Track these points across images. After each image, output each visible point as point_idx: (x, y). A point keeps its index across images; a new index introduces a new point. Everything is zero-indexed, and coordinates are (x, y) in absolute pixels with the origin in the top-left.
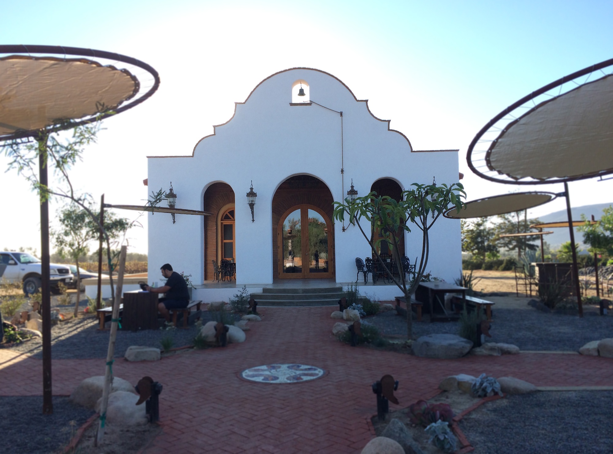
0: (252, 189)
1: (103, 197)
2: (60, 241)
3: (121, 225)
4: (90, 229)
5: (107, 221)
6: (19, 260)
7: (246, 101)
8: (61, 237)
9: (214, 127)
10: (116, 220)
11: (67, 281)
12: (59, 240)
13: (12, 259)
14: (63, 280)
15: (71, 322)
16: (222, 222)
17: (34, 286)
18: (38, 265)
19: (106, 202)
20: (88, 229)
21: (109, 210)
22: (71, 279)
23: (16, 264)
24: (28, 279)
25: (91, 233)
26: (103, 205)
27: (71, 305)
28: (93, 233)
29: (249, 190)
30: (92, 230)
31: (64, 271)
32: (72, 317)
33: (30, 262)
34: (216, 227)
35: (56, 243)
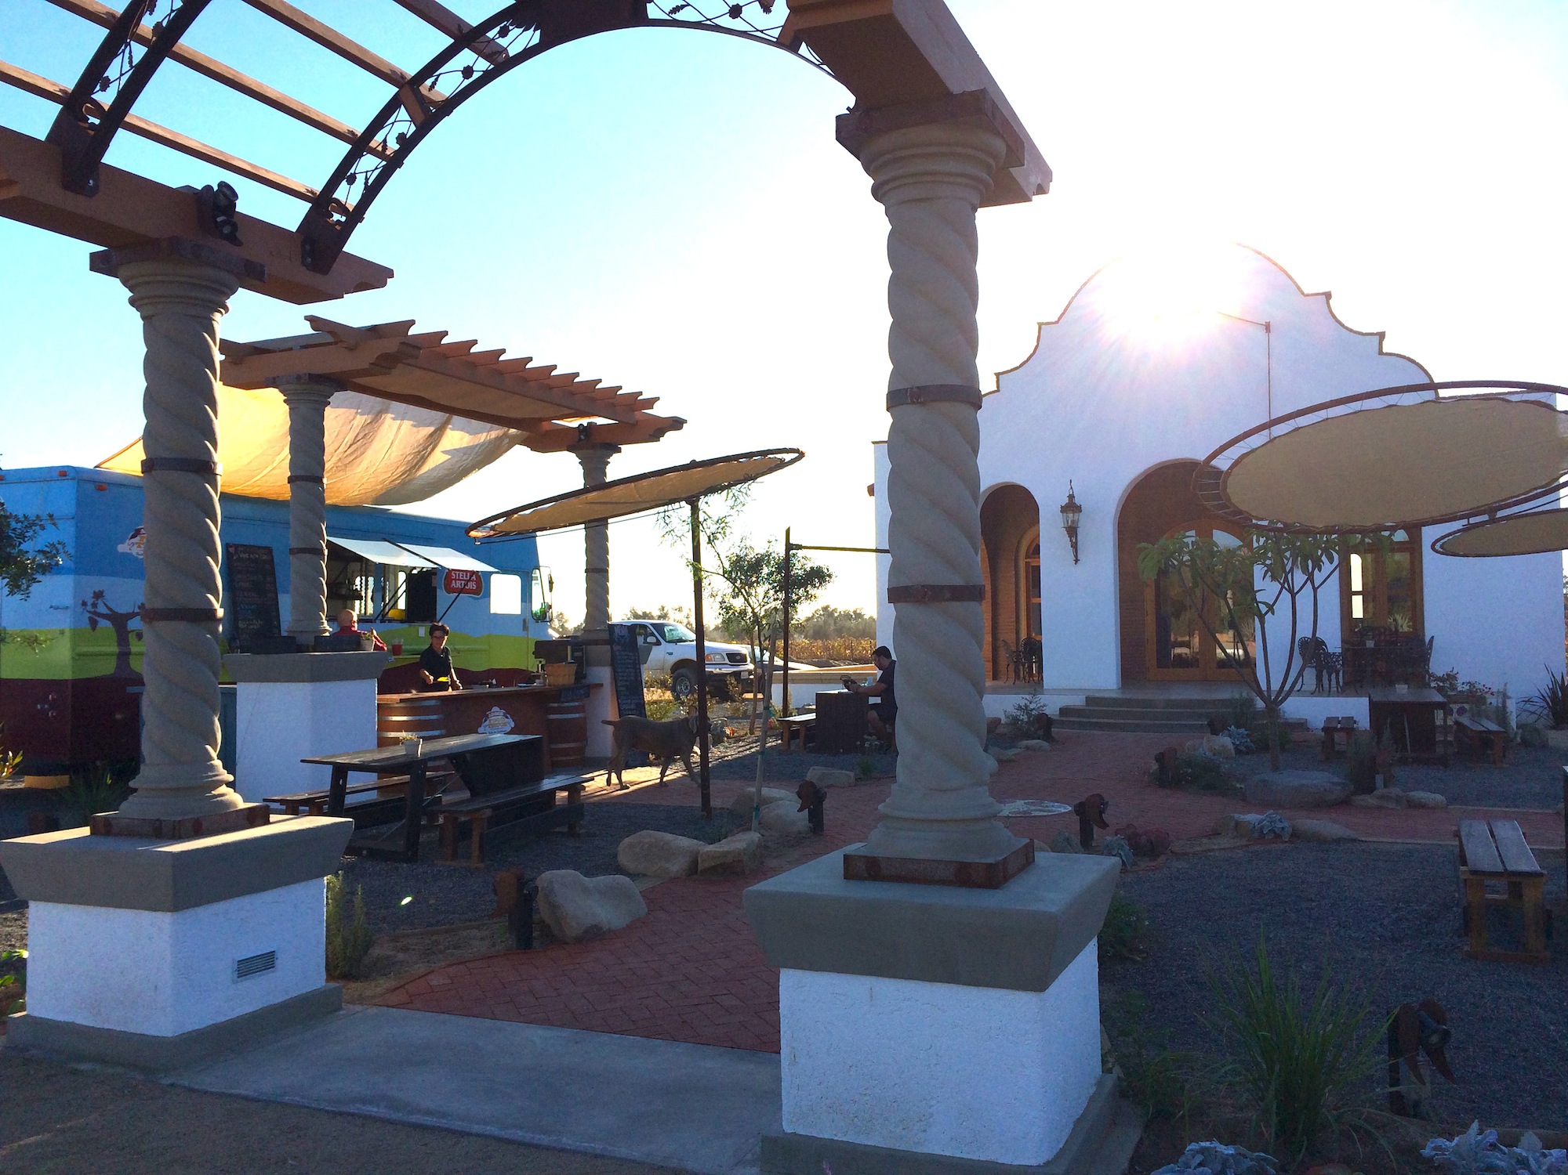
0: (1071, 497)
1: (788, 532)
2: (726, 608)
3: (818, 576)
4: (770, 587)
5: (797, 570)
6: (663, 635)
7: (1059, 319)
8: (726, 600)
9: (998, 375)
10: (812, 568)
11: (744, 676)
12: (724, 605)
13: (653, 634)
14: (737, 674)
15: (743, 741)
16: (1028, 560)
17: (688, 683)
18: (692, 646)
19: (792, 541)
20: (767, 586)
21: (801, 553)
22: (750, 672)
23: (658, 643)
24: (680, 671)
25: (772, 592)
26: (789, 547)
27: (745, 716)
28: (776, 592)
29: (1066, 500)
30: (774, 587)
31: (738, 658)
32: (746, 734)
33: (681, 640)
34: (1014, 572)
35: (720, 611)
